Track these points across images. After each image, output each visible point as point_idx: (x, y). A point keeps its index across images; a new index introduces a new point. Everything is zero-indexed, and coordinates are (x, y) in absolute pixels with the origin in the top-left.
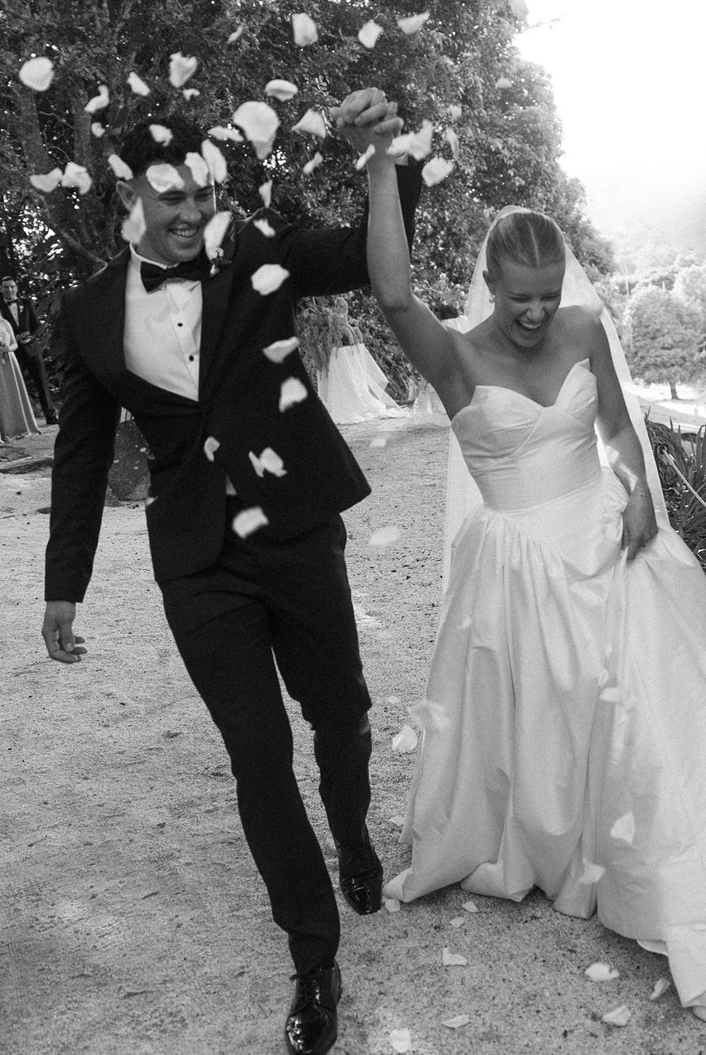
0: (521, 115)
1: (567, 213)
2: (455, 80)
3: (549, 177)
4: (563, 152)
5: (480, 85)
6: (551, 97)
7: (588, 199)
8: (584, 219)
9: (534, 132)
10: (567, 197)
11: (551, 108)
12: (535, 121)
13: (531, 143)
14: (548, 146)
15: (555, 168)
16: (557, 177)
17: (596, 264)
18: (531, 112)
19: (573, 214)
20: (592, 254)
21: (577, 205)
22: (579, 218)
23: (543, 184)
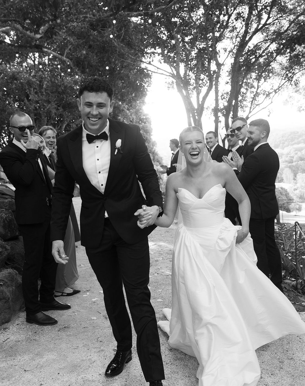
0: (144, 126)
1: (152, 149)
2: (130, 117)
3: (149, 141)
4: (152, 135)
5: (135, 118)
6: (151, 122)
7: (157, 146)
8: (156, 151)
9: (147, 130)
10: (153, 145)
11: (151, 124)
12: (147, 128)
13: (146, 132)
14: (150, 133)
15: (150, 138)
16: (151, 141)
17: (159, 162)
18: (146, 125)
19: (153, 150)
20: (157, 159)
21: (155, 147)
22: (155, 150)
23: (147, 142)
